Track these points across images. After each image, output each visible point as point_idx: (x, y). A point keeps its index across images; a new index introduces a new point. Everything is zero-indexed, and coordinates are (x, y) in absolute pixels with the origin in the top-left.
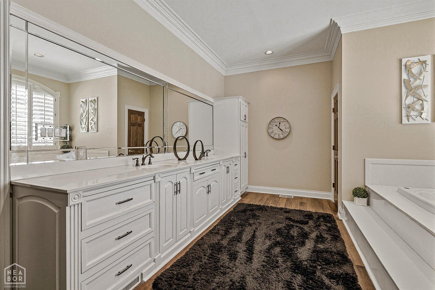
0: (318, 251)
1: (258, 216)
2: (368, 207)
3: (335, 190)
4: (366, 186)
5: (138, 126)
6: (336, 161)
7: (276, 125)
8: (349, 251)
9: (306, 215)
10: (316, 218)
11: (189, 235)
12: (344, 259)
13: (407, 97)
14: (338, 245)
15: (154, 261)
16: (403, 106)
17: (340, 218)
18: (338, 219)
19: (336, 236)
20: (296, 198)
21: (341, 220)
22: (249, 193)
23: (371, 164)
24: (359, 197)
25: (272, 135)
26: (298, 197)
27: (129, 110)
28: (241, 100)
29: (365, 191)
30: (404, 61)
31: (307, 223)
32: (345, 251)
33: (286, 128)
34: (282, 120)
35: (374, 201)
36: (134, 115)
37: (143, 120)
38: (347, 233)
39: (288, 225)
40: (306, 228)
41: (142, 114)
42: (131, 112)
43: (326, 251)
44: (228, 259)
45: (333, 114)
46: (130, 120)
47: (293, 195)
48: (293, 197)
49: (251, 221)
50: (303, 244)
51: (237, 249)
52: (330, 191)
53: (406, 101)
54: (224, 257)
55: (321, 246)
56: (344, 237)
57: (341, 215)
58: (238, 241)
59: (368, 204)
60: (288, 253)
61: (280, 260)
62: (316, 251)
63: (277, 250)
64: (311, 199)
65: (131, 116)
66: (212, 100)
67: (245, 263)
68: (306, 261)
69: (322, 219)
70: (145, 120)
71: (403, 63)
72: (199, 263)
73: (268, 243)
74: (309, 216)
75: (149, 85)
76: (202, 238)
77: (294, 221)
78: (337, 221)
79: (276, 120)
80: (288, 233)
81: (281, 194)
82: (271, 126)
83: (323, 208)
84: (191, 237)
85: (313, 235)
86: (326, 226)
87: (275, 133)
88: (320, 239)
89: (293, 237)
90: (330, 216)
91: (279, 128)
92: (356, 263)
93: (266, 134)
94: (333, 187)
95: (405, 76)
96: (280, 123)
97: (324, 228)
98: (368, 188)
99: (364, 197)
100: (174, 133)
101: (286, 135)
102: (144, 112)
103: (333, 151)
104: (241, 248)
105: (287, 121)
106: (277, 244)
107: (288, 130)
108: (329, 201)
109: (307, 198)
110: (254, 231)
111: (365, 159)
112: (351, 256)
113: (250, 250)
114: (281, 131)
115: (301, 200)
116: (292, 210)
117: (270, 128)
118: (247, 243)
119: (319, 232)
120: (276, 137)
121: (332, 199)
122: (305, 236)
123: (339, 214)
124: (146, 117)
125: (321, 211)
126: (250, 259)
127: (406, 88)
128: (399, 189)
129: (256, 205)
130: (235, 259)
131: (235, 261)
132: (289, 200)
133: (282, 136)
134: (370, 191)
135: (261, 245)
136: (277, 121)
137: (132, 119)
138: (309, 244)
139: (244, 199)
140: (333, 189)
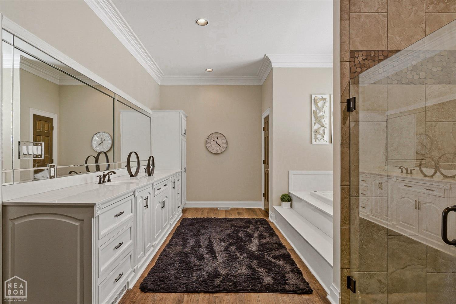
0: (263, 244)
1: (207, 227)
2: (292, 208)
3: (265, 199)
4: (289, 193)
5: (45, 136)
6: (267, 174)
7: (214, 141)
8: (282, 241)
9: (245, 222)
10: (254, 223)
11: (152, 249)
12: (281, 246)
13: (315, 123)
14: (274, 238)
15: (134, 271)
16: (313, 130)
17: (271, 221)
18: (270, 222)
19: (272, 233)
20: (233, 209)
21: (272, 222)
22: (187, 209)
23: (293, 175)
24: (285, 202)
25: (210, 150)
26: (235, 209)
27: (35, 116)
28: (182, 113)
29: (289, 196)
30: (313, 96)
31: (248, 227)
32: (280, 241)
33: (223, 143)
34: (219, 135)
35: (295, 204)
36: (40, 121)
37: (51, 128)
38: (279, 231)
39: (235, 231)
40: (249, 230)
41: (49, 121)
42: (37, 118)
43: (267, 243)
44: (197, 260)
45: (263, 132)
46: (36, 128)
47: (229, 207)
48: (230, 209)
49: (203, 231)
50: (251, 242)
51: (201, 252)
52: (261, 200)
53: (314, 127)
54: (193, 259)
55: (263, 241)
56: (277, 233)
57: (272, 219)
58: (199, 248)
59: (291, 207)
60: (242, 249)
61: (238, 254)
62: (261, 245)
63: (233, 248)
64: (246, 208)
65: (37, 122)
66: (150, 111)
67: (213, 260)
68: (256, 251)
69: (259, 223)
70: (53, 128)
71: (313, 98)
72: (173, 268)
73: (224, 245)
74: (249, 221)
75: (58, 84)
76: (164, 250)
77: (238, 227)
78: (269, 223)
79: (214, 135)
80: (237, 236)
81: (219, 207)
82: (209, 141)
83: (257, 215)
84: (153, 251)
85: (256, 235)
86: (263, 227)
87: (213, 148)
88: (261, 237)
89: (242, 238)
90: (264, 220)
91: (217, 143)
92: (288, 248)
93: (204, 149)
94: (264, 196)
95: (314, 108)
96: (217, 139)
97: (262, 229)
98: (291, 193)
99: (289, 201)
100: (94, 146)
101: (223, 150)
102: (52, 119)
103: (263, 165)
104: (203, 251)
105: (224, 136)
106: (231, 245)
107: (225, 146)
108: (260, 209)
109: (242, 209)
110: (209, 238)
111: (288, 171)
112: (284, 244)
113: (212, 252)
114: (218, 146)
115: (238, 210)
116: (233, 219)
117: (208, 143)
118: (207, 247)
119: (259, 232)
120: (214, 151)
121: (263, 207)
122: (250, 236)
123: (270, 218)
124: (55, 124)
125: (256, 217)
126: (215, 257)
127: (315, 117)
128: (311, 192)
129: (200, 218)
130: (203, 259)
131: (204, 260)
132: (227, 211)
133: (219, 151)
134: (292, 195)
135: (219, 247)
136: (215, 137)
137: (38, 127)
138: (255, 241)
139: (186, 215)
140: (263, 198)
